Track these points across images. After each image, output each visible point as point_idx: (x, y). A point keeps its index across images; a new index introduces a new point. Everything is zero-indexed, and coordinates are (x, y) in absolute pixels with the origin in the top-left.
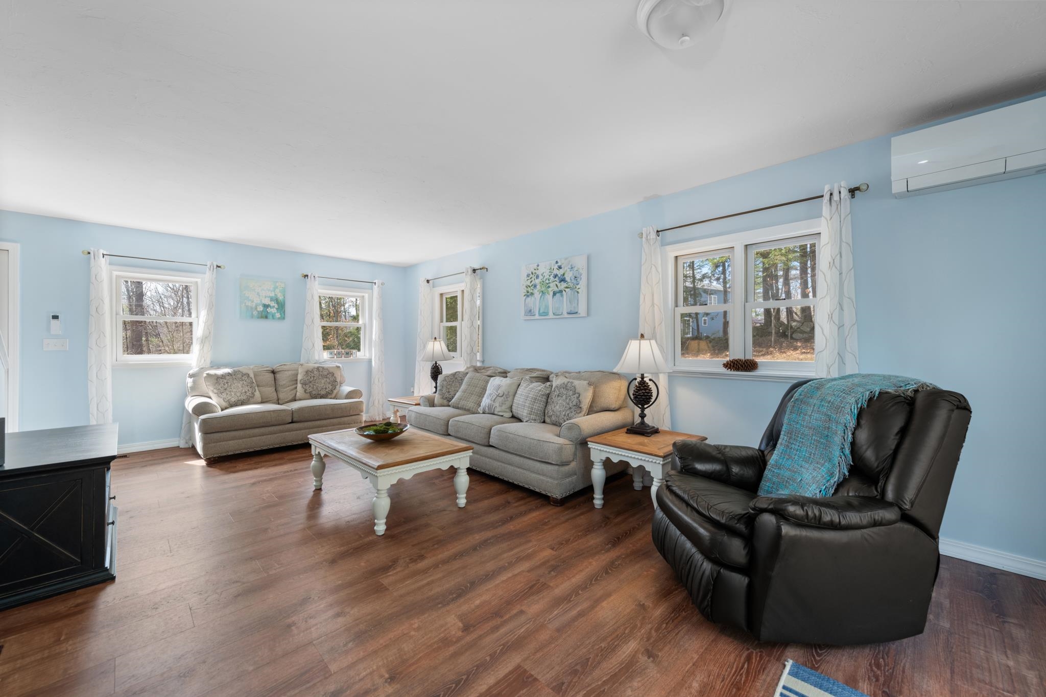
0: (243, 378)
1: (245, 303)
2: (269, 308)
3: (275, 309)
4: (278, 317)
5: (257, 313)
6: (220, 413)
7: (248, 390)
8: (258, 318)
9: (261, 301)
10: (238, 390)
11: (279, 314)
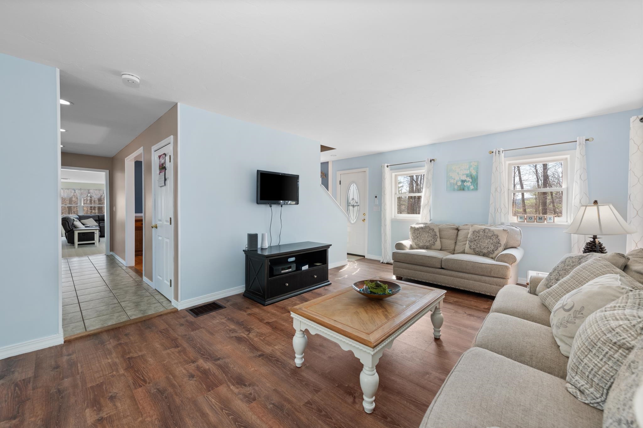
0: (430, 231)
1: (450, 181)
2: (466, 183)
3: (470, 183)
4: (471, 188)
5: (457, 187)
6: (407, 251)
7: (431, 240)
8: (458, 190)
9: (460, 178)
10: (426, 238)
11: (473, 186)
